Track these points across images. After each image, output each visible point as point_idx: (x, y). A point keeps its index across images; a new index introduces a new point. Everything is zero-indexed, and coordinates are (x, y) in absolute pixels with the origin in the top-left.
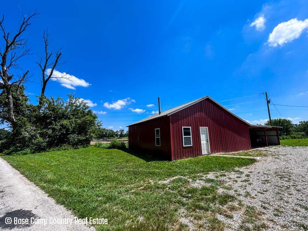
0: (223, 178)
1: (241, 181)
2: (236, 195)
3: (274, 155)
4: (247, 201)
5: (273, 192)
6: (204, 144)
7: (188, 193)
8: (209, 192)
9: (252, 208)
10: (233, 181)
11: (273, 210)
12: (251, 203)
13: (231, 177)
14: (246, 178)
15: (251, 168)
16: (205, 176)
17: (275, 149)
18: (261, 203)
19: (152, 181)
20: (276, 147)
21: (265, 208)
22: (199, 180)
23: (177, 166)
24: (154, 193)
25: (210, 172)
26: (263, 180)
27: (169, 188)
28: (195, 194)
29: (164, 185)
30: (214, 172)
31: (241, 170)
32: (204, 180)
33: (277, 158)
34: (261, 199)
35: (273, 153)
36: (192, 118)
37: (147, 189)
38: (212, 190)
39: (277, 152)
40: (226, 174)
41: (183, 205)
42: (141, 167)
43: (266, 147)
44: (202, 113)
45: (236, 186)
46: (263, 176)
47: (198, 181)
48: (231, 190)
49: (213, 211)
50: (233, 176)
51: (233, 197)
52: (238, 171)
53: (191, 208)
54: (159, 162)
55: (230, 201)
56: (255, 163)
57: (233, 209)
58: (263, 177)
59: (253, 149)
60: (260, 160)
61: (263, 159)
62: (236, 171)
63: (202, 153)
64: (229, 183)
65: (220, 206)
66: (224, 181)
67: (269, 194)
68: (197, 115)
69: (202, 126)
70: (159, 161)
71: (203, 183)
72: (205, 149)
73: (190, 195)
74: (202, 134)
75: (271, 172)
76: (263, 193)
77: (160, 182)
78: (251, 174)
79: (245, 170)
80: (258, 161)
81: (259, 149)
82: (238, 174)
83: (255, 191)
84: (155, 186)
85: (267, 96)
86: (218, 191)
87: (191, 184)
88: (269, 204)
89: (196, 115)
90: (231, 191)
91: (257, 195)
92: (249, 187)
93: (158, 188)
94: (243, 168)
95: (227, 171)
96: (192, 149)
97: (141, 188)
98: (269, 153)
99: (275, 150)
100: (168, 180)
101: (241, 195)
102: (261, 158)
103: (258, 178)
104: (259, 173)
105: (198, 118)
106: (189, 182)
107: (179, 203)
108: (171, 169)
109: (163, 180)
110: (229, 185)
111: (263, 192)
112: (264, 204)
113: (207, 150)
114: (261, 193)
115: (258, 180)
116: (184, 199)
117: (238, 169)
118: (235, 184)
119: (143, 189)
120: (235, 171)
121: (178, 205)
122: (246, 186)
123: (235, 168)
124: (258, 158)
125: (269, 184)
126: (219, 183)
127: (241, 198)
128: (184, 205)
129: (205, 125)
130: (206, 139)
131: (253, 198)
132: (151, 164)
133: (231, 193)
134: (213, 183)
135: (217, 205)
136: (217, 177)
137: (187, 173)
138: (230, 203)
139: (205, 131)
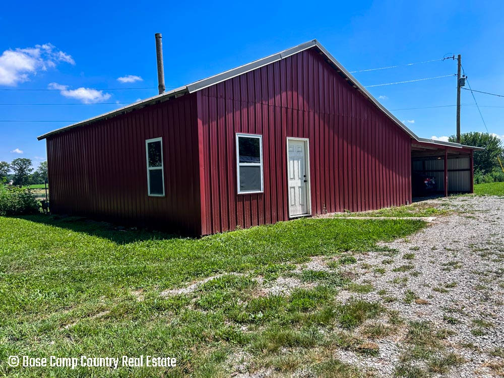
0: (348, 267)
1: (395, 271)
2: (384, 303)
3: (464, 213)
4: (410, 312)
5: (468, 287)
6: (297, 189)
7: (255, 312)
8: (314, 301)
9: (424, 325)
10: (375, 271)
11: (471, 323)
12: (419, 316)
13: (369, 262)
14: (406, 262)
15: (416, 239)
16: (299, 266)
17: (462, 201)
18: (442, 314)
19: (137, 293)
20: (465, 198)
21: (452, 322)
22: (284, 276)
23: (218, 249)
24: (147, 323)
25: (312, 258)
26: (445, 262)
27: (197, 305)
28: (274, 312)
29: (178, 299)
30: (323, 257)
31: (393, 245)
32: (297, 276)
33: (470, 217)
34: (443, 304)
35: (461, 209)
36: (265, 107)
37: (120, 315)
38: (321, 296)
39: (469, 206)
40: (356, 256)
41: (240, 342)
42: (98, 260)
43: (443, 199)
44: (295, 94)
45: (381, 282)
46: (443, 254)
47: (280, 280)
48: (370, 291)
49: (326, 345)
50: (373, 260)
51: (375, 307)
52: (385, 249)
53: (265, 346)
54: (160, 242)
55: (369, 317)
56: (424, 230)
57: (377, 333)
58: (444, 257)
59: (416, 203)
60: (434, 222)
61: (440, 220)
62: (382, 250)
63: (290, 214)
64: (363, 278)
65: (345, 331)
66: (350, 273)
67: (460, 291)
68: (282, 99)
69: (292, 136)
70: (161, 239)
71: (294, 283)
72: (297, 204)
73: (260, 315)
74: (291, 158)
75: (461, 245)
76: (446, 291)
77: (164, 293)
78: (416, 252)
79: (401, 246)
80: (430, 224)
81: (429, 202)
82: (385, 255)
83: (426, 289)
84: (148, 304)
85: (459, 65)
86: (338, 298)
87: (263, 289)
88: (461, 312)
89: (278, 98)
90: (369, 294)
91: (433, 297)
92: (414, 281)
93: (159, 308)
94: (396, 241)
95: (357, 250)
96: (261, 202)
97: (101, 314)
98: (451, 208)
99: (463, 203)
100: (193, 286)
101: (396, 299)
102: (435, 218)
103: (433, 259)
104: (433, 249)
105: (284, 110)
106: (254, 283)
107: (227, 340)
108: (198, 258)
109: (176, 286)
110: (365, 281)
111: (446, 289)
112: (449, 314)
113: (302, 205)
114: (442, 292)
115: (433, 263)
116: (244, 328)
117: (383, 244)
118: (380, 277)
119: (107, 318)
120: (377, 250)
121: (225, 344)
122: (406, 280)
123: (378, 244)
124: (430, 219)
125: (458, 271)
126: (338, 280)
127: (396, 307)
128: (242, 342)
129: (301, 132)
130: (302, 172)
131: (425, 303)
132: (134, 249)
133: (371, 297)
134: (323, 281)
135: (337, 331)
136: (332, 266)
137: (248, 264)
138: (369, 322)
139: (300, 149)
